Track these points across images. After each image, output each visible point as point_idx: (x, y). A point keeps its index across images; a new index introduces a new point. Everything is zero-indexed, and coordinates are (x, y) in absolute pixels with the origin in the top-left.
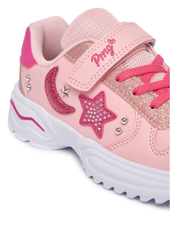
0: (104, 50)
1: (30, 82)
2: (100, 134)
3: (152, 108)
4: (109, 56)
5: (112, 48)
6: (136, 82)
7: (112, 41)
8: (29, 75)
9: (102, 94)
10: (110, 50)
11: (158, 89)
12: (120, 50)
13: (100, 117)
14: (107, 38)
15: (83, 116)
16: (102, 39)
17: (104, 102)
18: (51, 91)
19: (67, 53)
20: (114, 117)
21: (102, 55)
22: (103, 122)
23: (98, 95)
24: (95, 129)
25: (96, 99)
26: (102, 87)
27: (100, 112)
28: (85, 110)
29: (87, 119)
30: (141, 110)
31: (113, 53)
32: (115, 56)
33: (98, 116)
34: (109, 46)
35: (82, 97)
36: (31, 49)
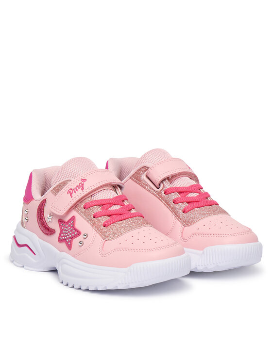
0: (77, 186)
1: (28, 215)
2: (70, 247)
3: (104, 227)
4: (80, 190)
5: (83, 185)
6: (97, 209)
7: (84, 180)
8: (27, 209)
9: (73, 218)
10: (81, 186)
11: (112, 215)
12: (88, 187)
13: (70, 234)
14: (81, 178)
15: (60, 236)
16: (78, 178)
17: (74, 224)
18: (41, 218)
19: (53, 189)
20: (79, 233)
21: (75, 190)
22: (72, 238)
23: (71, 219)
24: (67, 243)
25: (69, 221)
26: (74, 213)
27: (71, 231)
28: (62, 230)
29: (62, 237)
30: (98, 229)
31: (83, 189)
32: (84, 190)
33: (69, 234)
34: (81, 183)
35: (61, 221)
36: (31, 189)
